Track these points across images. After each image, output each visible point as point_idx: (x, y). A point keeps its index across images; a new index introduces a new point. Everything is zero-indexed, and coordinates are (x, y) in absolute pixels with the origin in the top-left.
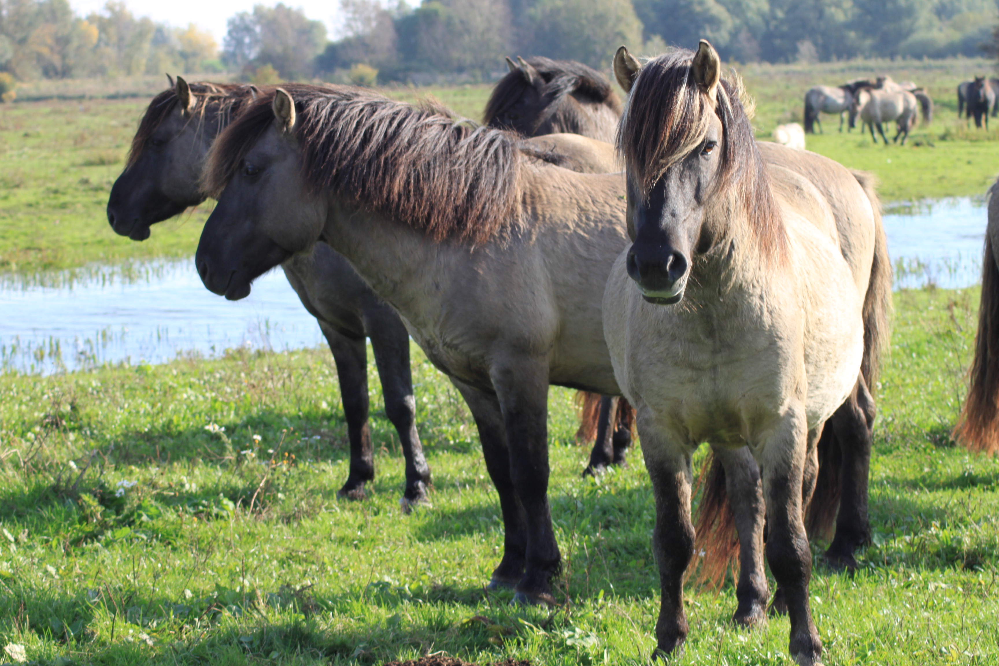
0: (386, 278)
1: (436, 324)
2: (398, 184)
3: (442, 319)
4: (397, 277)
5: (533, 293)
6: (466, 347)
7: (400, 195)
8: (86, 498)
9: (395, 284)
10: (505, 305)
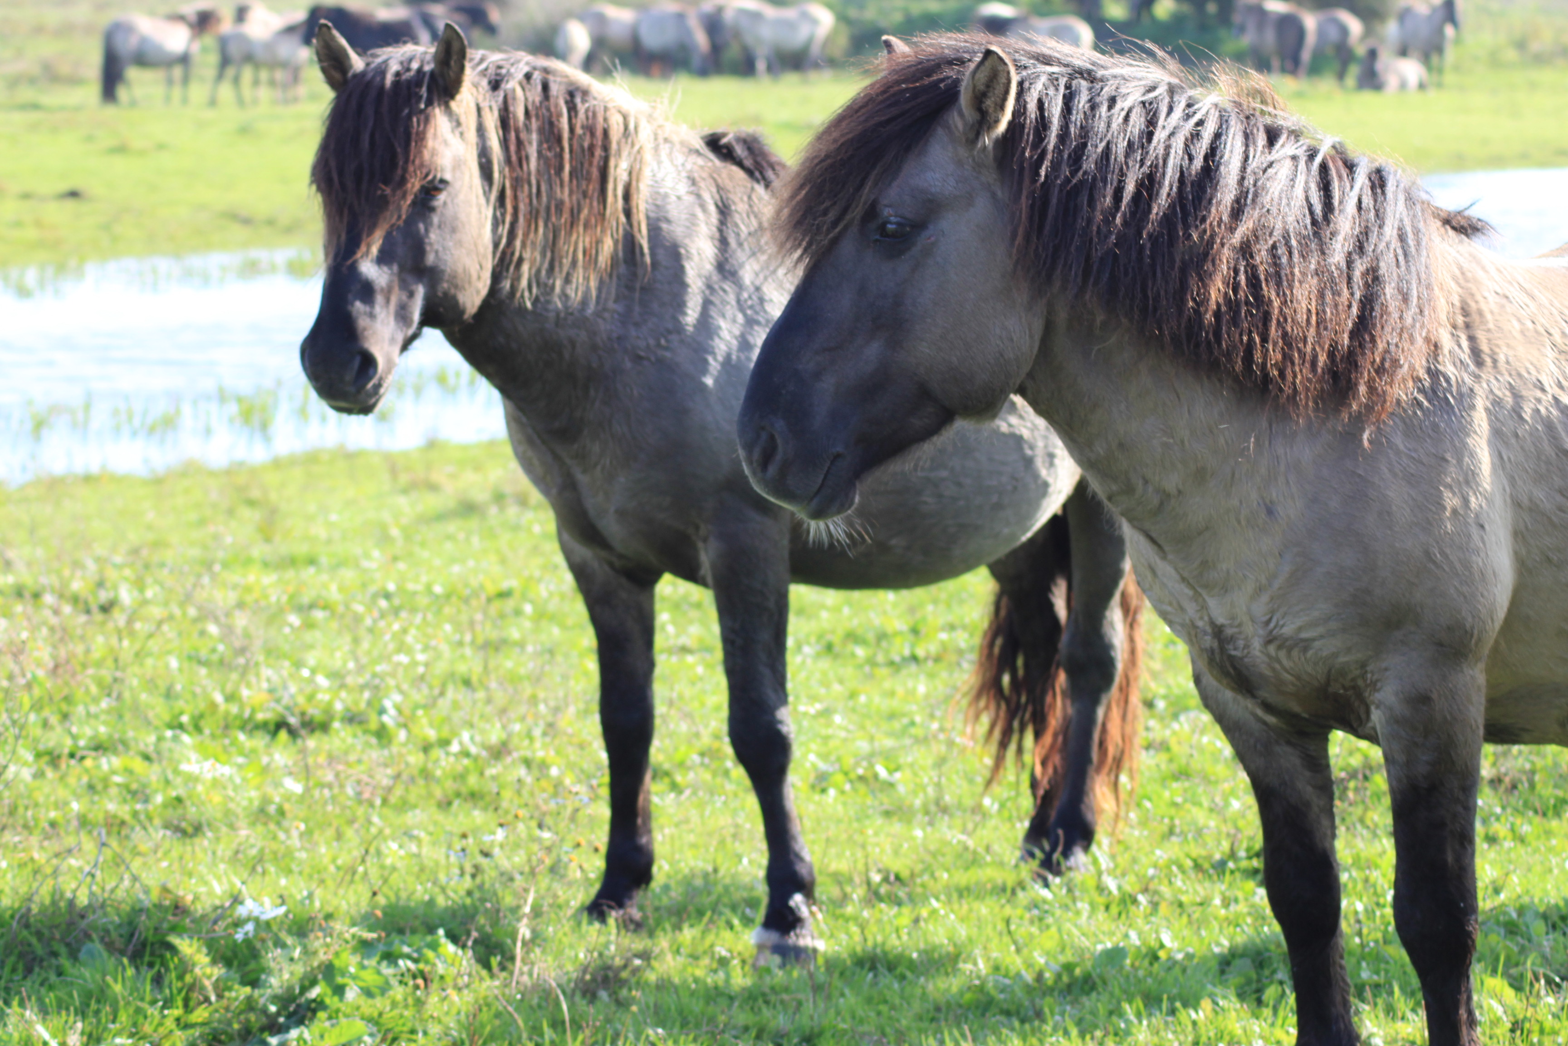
0: (1146, 482)
1: (1260, 590)
2: (1216, 290)
3: (1277, 584)
4: (1171, 482)
5: (1482, 527)
6: (1326, 647)
7: (1217, 314)
8: (186, 946)
9: (1165, 497)
10: (1427, 554)
